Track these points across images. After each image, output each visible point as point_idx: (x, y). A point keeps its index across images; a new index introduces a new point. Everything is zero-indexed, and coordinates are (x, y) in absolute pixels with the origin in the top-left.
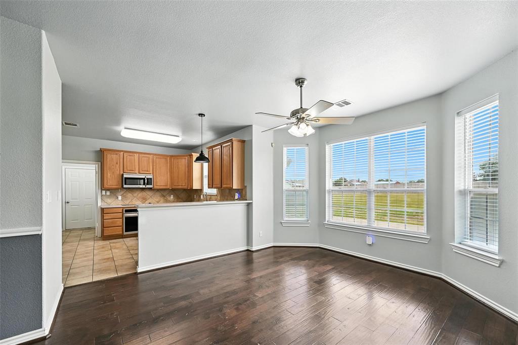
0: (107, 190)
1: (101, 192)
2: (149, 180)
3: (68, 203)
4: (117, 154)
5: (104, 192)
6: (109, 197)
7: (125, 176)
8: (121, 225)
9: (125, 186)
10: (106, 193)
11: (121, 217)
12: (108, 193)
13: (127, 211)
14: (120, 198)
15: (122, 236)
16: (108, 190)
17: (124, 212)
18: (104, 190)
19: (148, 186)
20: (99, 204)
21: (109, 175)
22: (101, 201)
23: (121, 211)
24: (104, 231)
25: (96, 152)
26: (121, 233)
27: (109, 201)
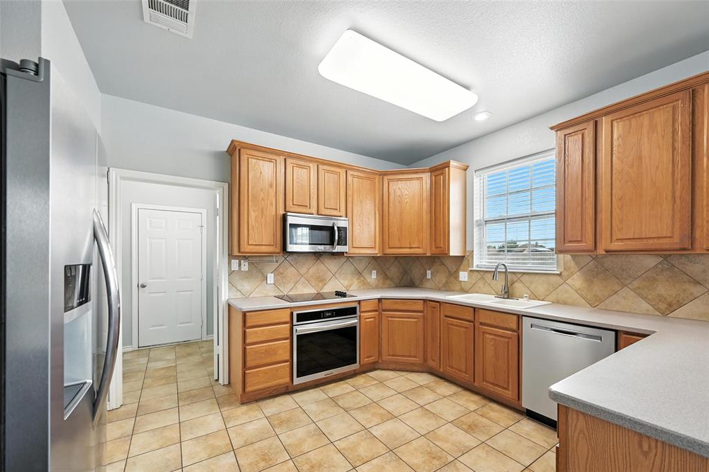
0: (244, 257)
1: (229, 263)
2: (342, 233)
3: (143, 286)
4: (270, 160)
5: (235, 263)
6: (247, 276)
7: (292, 219)
8: (287, 357)
10: (240, 265)
11: (287, 334)
12: (245, 266)
13: (303, 318)
14: (271, 278)
15: (290, 390)
16: (248, 258)
17: (295, 322)
18: (236, 257)
20: (225, 294)
21: (253, 214)
22: (229, 289)
23: (288, 319)
24: (248, 380)
25: (218, 155)
26: (287, 379)
27: (246, 286)
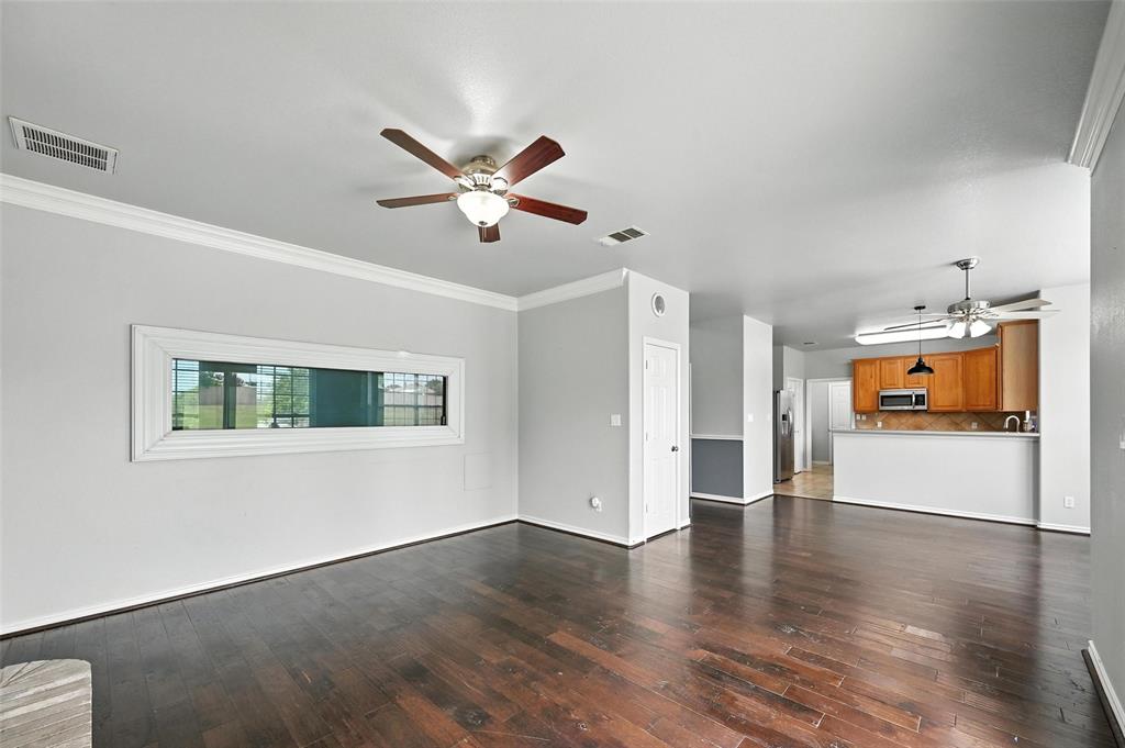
0: (862, 413)
1: (856, 417)
2: (920, 398)
4: (871, 364)
6: (865, 422)
7: (881, 394)
9: (881, 408)
10: (861, 417)
12: (864, 418)
14: (880, 424)
16: (864, 414)
18: (858, 414)
19: (918, 408)
21: (861, 392)
25: (849, 364)
